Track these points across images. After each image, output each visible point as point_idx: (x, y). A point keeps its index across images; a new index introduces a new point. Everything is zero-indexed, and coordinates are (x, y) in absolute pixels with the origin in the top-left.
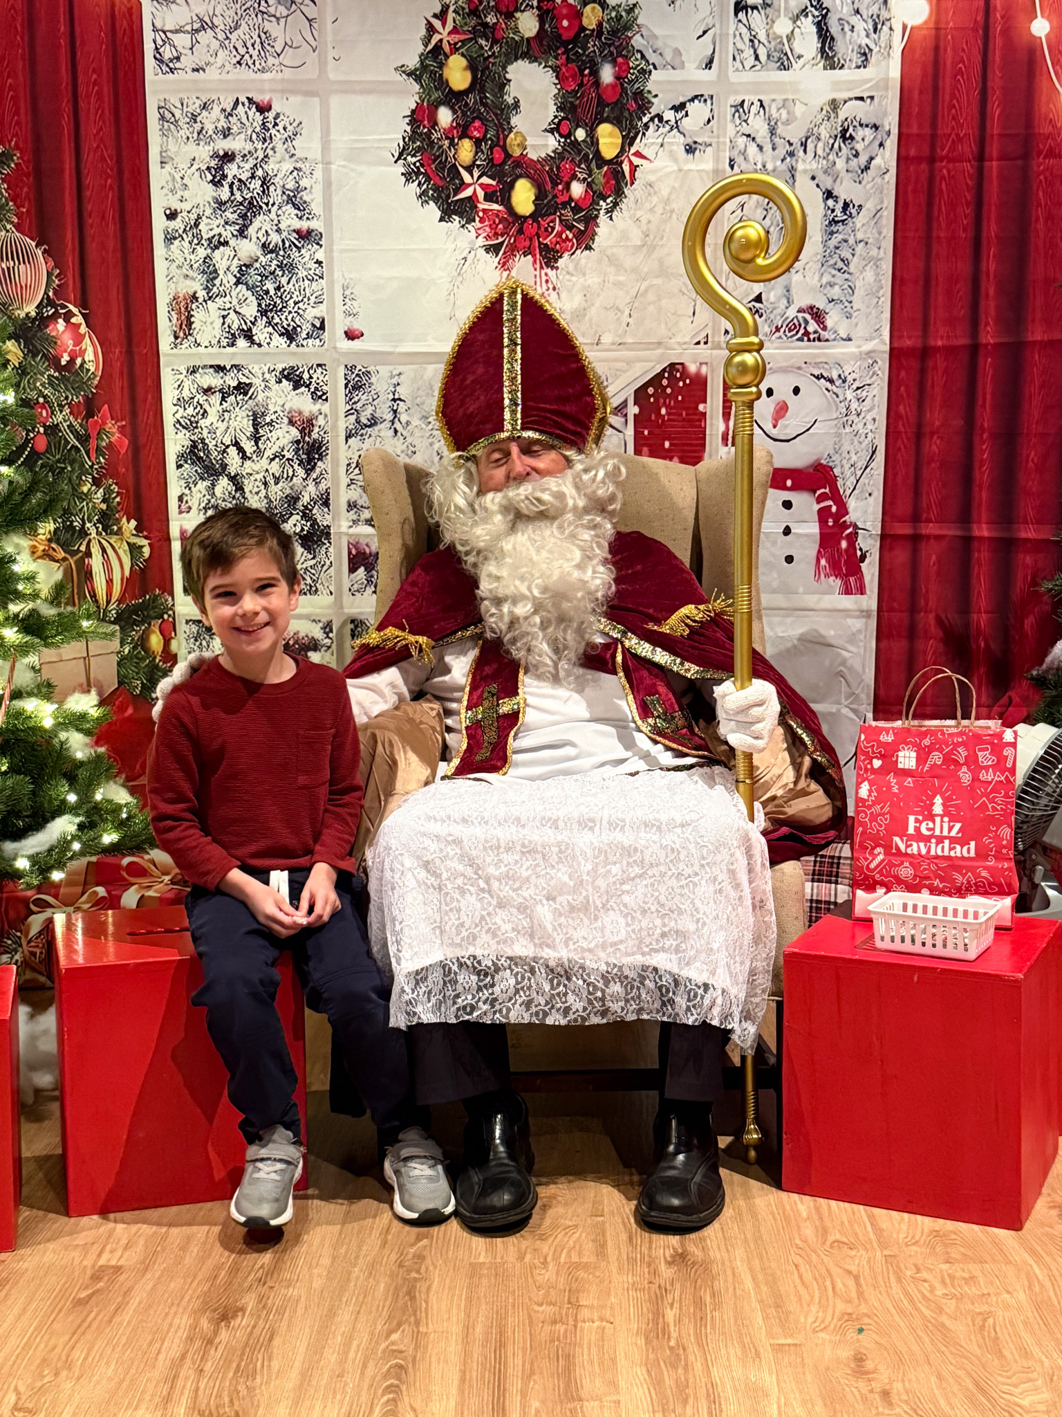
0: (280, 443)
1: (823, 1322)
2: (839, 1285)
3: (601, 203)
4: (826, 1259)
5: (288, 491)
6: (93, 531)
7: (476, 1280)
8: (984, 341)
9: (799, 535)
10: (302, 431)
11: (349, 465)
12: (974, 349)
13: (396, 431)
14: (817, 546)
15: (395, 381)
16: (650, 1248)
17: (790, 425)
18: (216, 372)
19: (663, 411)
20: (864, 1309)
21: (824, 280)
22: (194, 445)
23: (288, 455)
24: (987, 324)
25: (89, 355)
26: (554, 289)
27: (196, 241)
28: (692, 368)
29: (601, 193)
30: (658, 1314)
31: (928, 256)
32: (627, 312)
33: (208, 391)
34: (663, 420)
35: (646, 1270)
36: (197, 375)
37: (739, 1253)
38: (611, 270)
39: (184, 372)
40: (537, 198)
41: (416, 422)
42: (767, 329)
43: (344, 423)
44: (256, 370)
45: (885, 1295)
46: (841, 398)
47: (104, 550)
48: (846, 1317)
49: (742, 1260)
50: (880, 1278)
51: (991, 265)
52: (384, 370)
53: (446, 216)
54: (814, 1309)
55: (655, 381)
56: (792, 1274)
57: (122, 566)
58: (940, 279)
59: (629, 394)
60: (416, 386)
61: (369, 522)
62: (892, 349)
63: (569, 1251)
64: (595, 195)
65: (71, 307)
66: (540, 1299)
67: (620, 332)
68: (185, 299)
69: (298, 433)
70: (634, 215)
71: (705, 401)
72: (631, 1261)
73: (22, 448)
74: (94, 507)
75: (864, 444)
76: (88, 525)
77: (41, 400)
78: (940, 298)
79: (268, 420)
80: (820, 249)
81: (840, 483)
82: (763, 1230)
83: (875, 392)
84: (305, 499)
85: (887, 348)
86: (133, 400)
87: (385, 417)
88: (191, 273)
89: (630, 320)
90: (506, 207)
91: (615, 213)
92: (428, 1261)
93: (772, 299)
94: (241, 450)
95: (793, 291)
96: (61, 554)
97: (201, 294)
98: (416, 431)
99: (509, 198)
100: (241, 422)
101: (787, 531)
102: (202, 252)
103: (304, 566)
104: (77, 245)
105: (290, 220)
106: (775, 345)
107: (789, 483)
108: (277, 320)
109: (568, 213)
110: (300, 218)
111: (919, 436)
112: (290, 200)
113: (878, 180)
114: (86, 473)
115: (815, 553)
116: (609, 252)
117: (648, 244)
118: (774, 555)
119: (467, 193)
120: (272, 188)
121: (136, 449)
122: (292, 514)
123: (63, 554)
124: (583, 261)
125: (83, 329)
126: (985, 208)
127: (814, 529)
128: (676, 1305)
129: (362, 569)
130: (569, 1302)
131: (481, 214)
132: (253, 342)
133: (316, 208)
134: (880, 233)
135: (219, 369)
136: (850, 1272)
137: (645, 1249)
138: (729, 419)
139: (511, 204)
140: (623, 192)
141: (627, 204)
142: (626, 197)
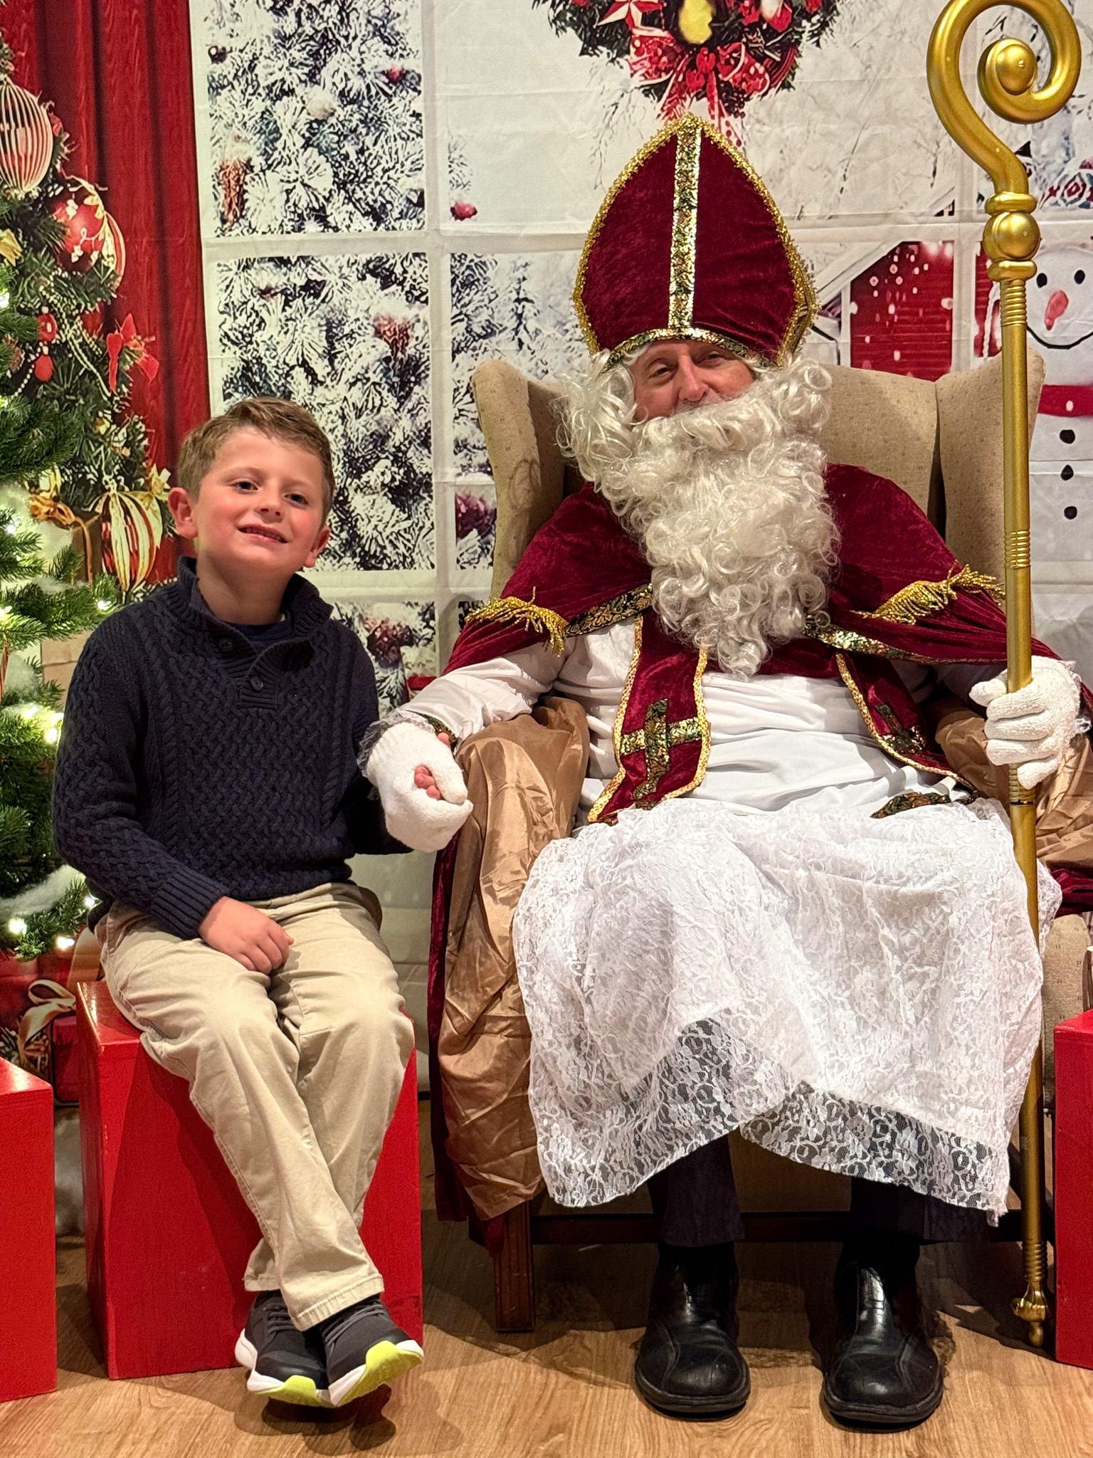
0: (364, 362)
3: (804, 23)
5: (374, 427)
6: (113, 486)
9: (1083, 479)
10: (393, 345)
11: (456, 390)
13: (521, 343)
15: (519, 274)
17: (1068, 327)
18: (277, 266)
19: (892, 309)
22: (247, 367)
23: (375, 378)
25: (109, 249)
26: (739, 143)
27: (250, 90)
28: (932, 249)
29: (803, 10)
32: (840, 174)
33: (266, 292)
34: (892, 322)
36: (252, 272)
38: (818, 116)
39: (235, 268)
40: (715, 19)
41: (548, 330)
42: (1038, 192)
43: (450, 333)
44: (331, 262)
47: (127, 512)
52: (505, 260)
53: (590, 46)
55: (880, 267)
57: (150, 533)
59: (844, 286)
60: (548, 281)
61: (485, 468)
64: (793, 14)
65: (85, 183)
67: (831, 200)
68: (236, 169)
69: (388, 348)
70: (850, 38)
71: (951, 295)
73: (19, 375)
74: (114, 453)
76: (106, 478)
77: (45, 310)
79: (347, 330)
82: (1033, 1429)
84: (397, 438)
86: (166, 307)
87: (506, 324)
88: (243, 134)
89: (844, 184)
90: (671, 32)
91: (824, 36)
93: (1044, 151)
94: (310, 372)
95: (1074, 139)
96: (71, 518)
97: (258, 162)
98: (549, 341)
99: (677, 18)
100: (311, 334)
101: (1067, 473)
102: (259, 105)
103: (396, 529)
104: (92, 100)
105: (378, 58)
106: (1049, 214)
107: (1070, 406)
108: (359, 194)
109: (758, 39)
110: (392, 55)
112: (378, 31)
114: (103, 407)
116: (815, 92)
117: (869, 81)
118: (1049, 508)
119: (619, 14)
120: (353, 16)
121: (168, 371)
122: (379, 459)
123: (73, 518)
124: (779, 105)
125: (101, 213)
129: (475, 532)
131: (637, 43)
132: (327, 226)
133: (413, 41)
135: (282, 262)
138: (985, 318)
139: (679, 29)
140: (835, 8)
141: (839, 23)
142: (838, 14)
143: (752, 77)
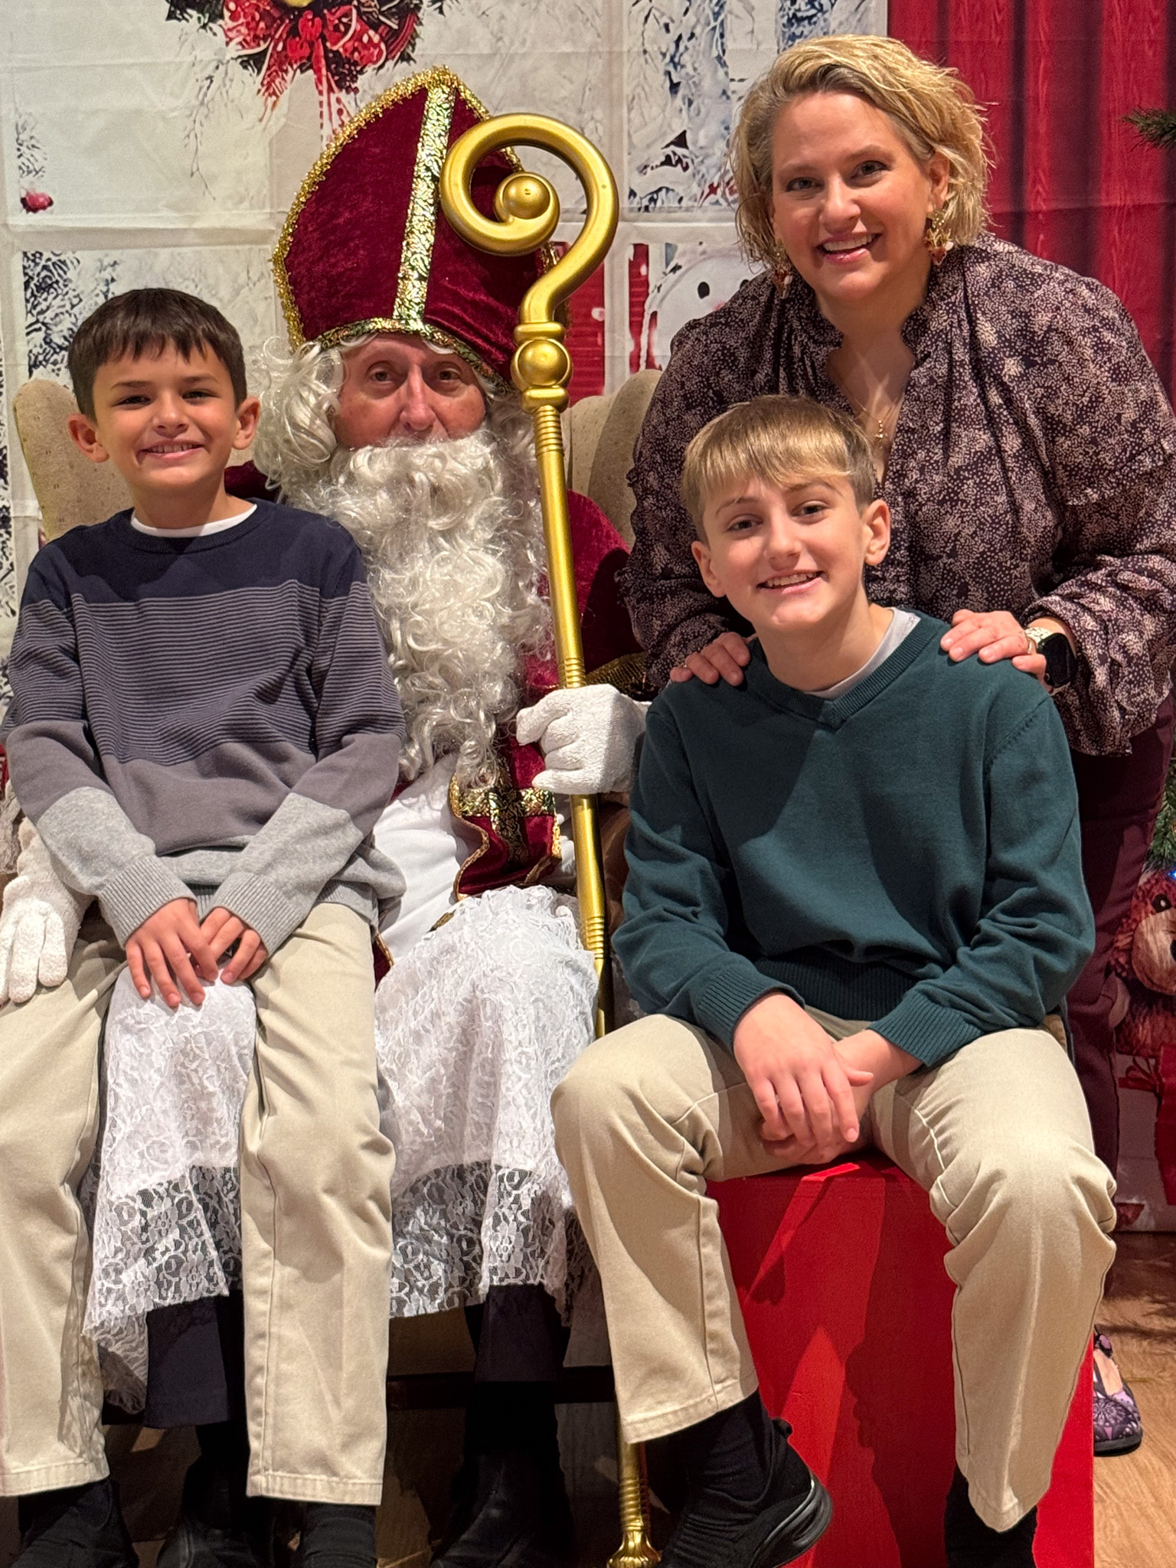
8: (1033, 209)
12: (1019, 218)
15: (107, 274)
24: (1037, 180)
42: (696, 190)
43: (26, 345)
51: (1040, 88)
52: (88, 258)
53: (177, 9)
71: (601, 304)
91: (448, 3)
93: (702, 142)
117: (501, 56)
131: (232, 6)
138: (640, 333)
143: (365, 47)
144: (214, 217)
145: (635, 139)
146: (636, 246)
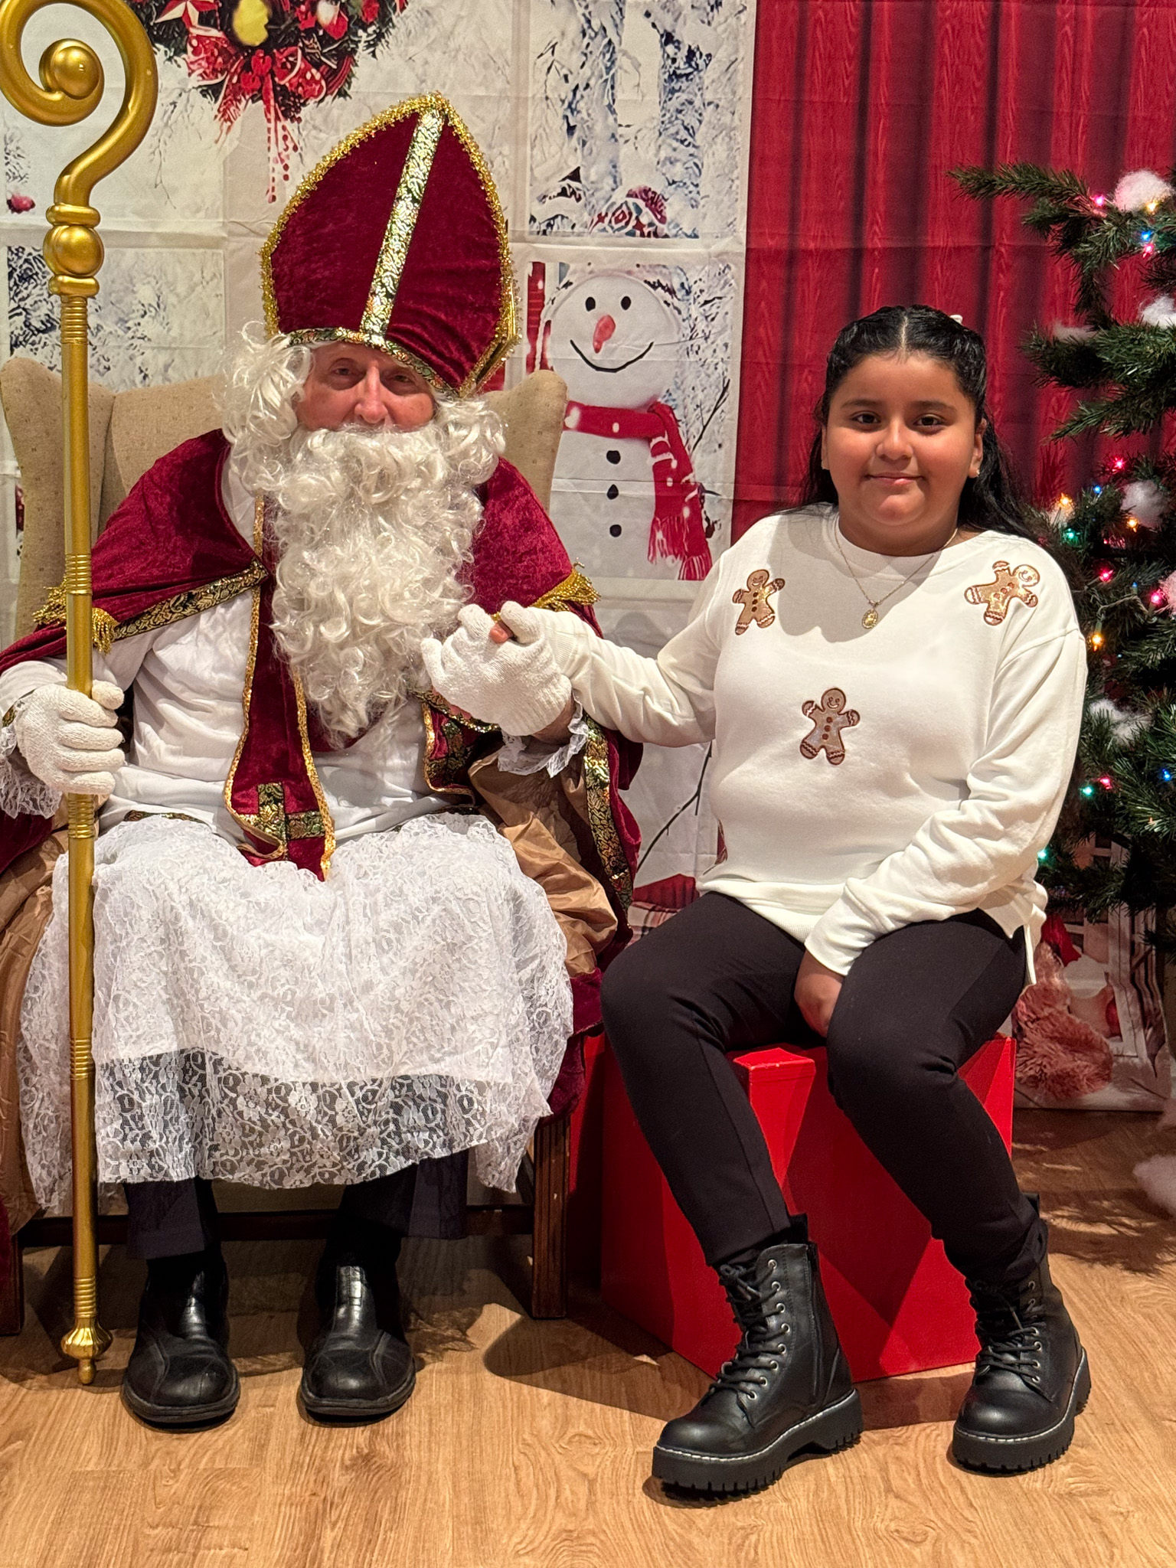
1: (531, 1542)
2: (568, 1493)
3: (360, 32)
4: (558, 1457)
7: (74, 1495)
8: (870, 246)
9: (628, 498)
12: (858, 254)
14: (652, 514)
16: (326, 1448)
17: (617, 350)
20: (590, 1524)
21: (663, 154)
24: (874, 222)
26: (295, 148)
29: (359, 20)
30: (312, 1535)
31: (798, 126)
35: (313, 1478)
37: (446, 1452)
40: (271, 21)
41: (109, 326)
42: (586, 218)
43: (8, 327)
45: (624, 1506)
46: (685, 315)
48: (564, 1536)
49: (445, 1460)
50: (622, 1483)
51: (880, 143)
54: (524, 1526)
56: (508, 1479)
58: (814, 159)
62: (748, 250)
63: (215, 1454)
64: (350, 23)
66: (157, 1520)
70: (406, 51)
72: (297, 1465)
75: (713, 378)
78: (814, 186)
80: (657, 111)
81: (682, 429)
82: (484, 1421)
83: (727, 308)
85: (743, 249)
90: (225, 33)
91: (379, 47)
92: (16, 1470)
93: (593, 178)
95: (621, 168)
99: (231, 18)
101: (613, 493)
106: (597, 240)
107: (616, 428)
109: (313, 44)
111: (785, 368)
113: (732, 21)
115: (650, 521)
116: (371, 103)
118: (594, 524)
119: (176, 12)
124: (335, 112)
126: (872, 65)
127: (647, 490)
128: (341, 1524)
130: (196, 1523)
131: (195, 42)
134: (734, 93)
136: (585, 1475)
137: (318, 1451)
138: (536, 339)
139: (232, 31)
140: (391, 20)
141: (395, 36)
142: (394, 26)
143: (308, 82)
144: (173, 224)
145: (536, 172)
146: (534, 264)
